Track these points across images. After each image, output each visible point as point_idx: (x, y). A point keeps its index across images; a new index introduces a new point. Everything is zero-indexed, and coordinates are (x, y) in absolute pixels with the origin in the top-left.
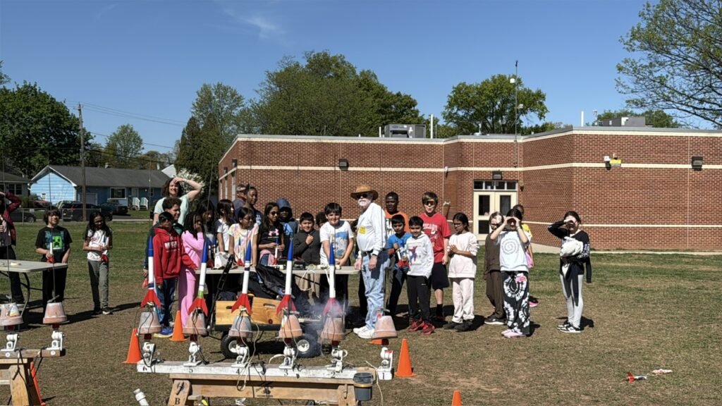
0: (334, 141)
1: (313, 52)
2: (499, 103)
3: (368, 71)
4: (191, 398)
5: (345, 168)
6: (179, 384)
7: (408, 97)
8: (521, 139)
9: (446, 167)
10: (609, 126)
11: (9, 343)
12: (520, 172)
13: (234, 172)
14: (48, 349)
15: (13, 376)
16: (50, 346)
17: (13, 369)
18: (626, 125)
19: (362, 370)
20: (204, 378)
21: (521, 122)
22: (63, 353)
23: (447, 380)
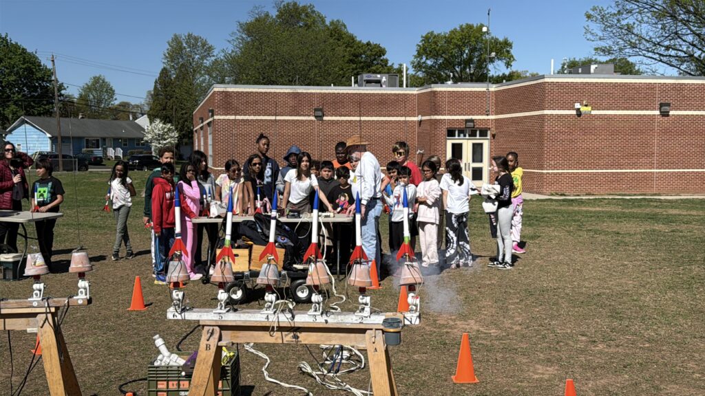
0: (309, 91)
1: (283, 1)
2: (467, 51)
3: (338, 21)
4: (220, 344)
5: (319, 118)
6: (209, 331)
7: (377, 46)
8: (493, 88)
9: (420, 116)
10: (578, 73)
11: (35, 292)
12: (492, 120)
13: (211, 122)
14: (75, 298)
15: (41, 325)
16: (77, 295)
17: (41, 318)
18: (595, 73)
19: (390, 315)
20: (234, 324)
21: (488, 70)
22: (90, 301)
23: (446, 323)
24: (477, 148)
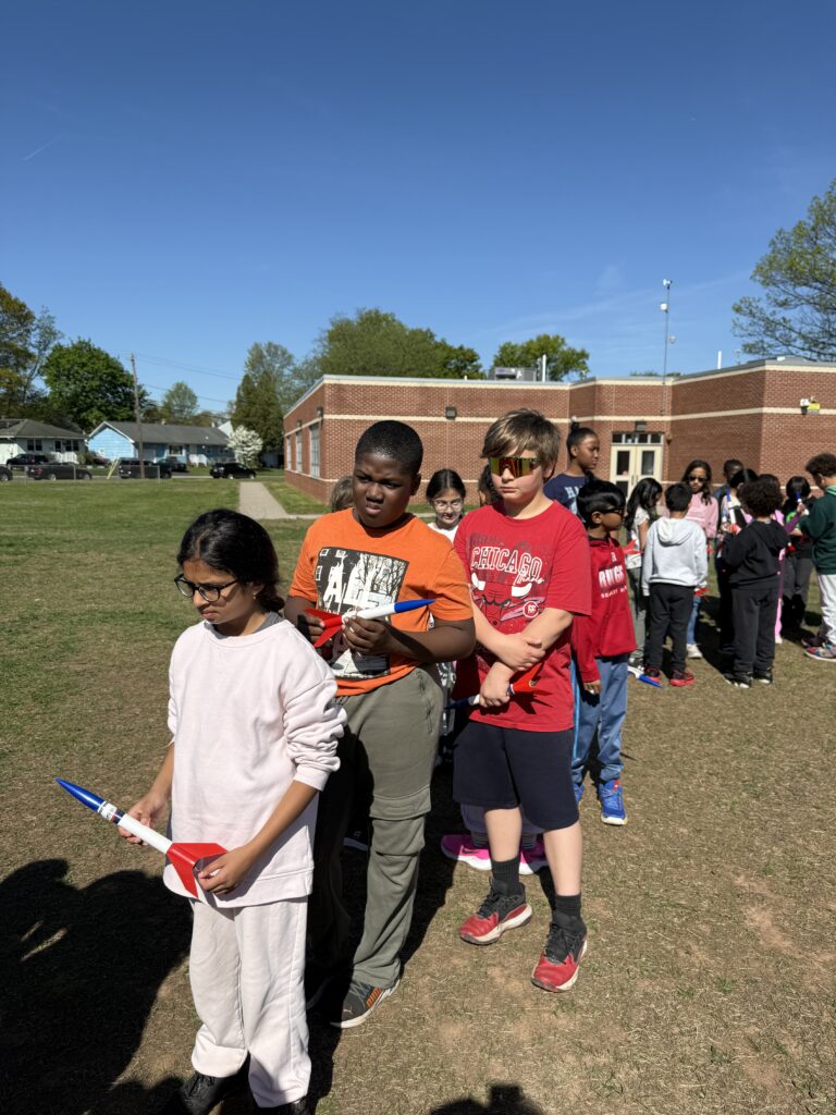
0: (440, 385)
1: (365, 309)
5: (451, 419)
8: (670, 382)
9: (573, 417)
12: (668, 422)
13: (317, 423)
24: (648, 458)
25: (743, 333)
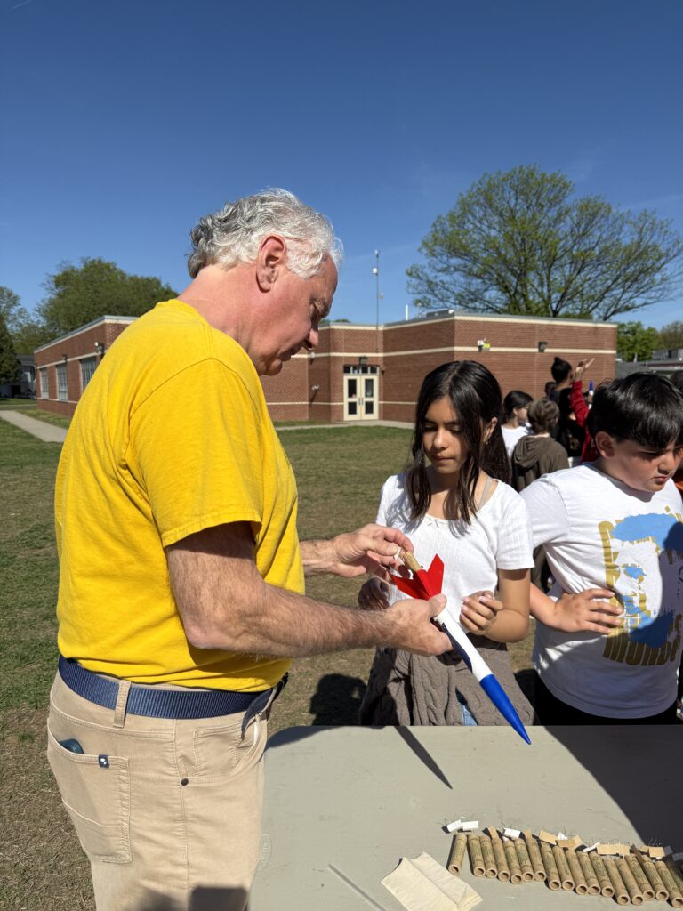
8: (382, 327)
12: (380, 358)
24: (369, 383)
25: (415, 291)
